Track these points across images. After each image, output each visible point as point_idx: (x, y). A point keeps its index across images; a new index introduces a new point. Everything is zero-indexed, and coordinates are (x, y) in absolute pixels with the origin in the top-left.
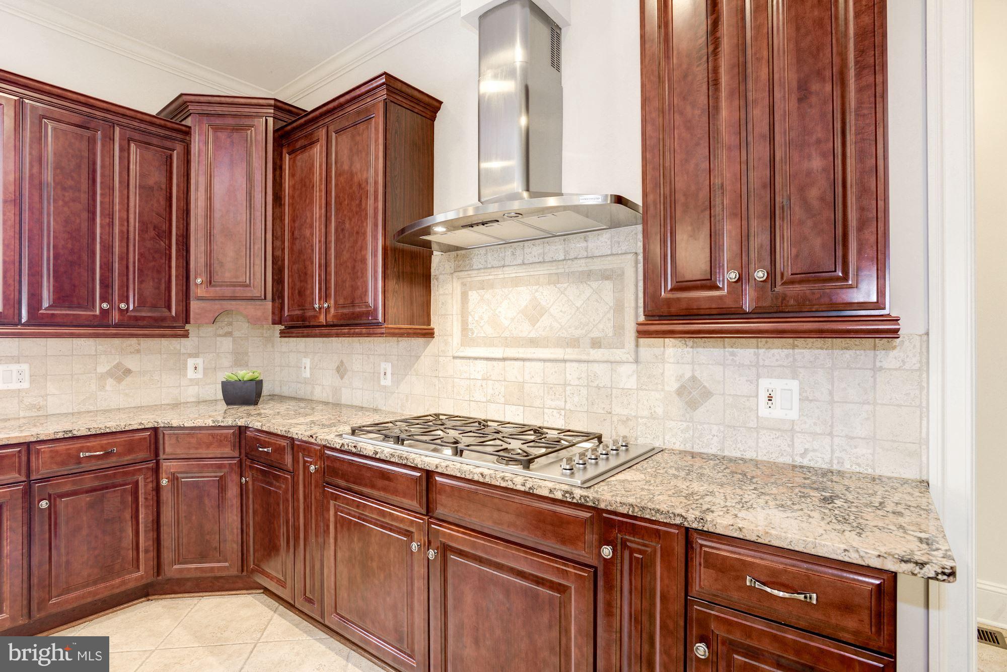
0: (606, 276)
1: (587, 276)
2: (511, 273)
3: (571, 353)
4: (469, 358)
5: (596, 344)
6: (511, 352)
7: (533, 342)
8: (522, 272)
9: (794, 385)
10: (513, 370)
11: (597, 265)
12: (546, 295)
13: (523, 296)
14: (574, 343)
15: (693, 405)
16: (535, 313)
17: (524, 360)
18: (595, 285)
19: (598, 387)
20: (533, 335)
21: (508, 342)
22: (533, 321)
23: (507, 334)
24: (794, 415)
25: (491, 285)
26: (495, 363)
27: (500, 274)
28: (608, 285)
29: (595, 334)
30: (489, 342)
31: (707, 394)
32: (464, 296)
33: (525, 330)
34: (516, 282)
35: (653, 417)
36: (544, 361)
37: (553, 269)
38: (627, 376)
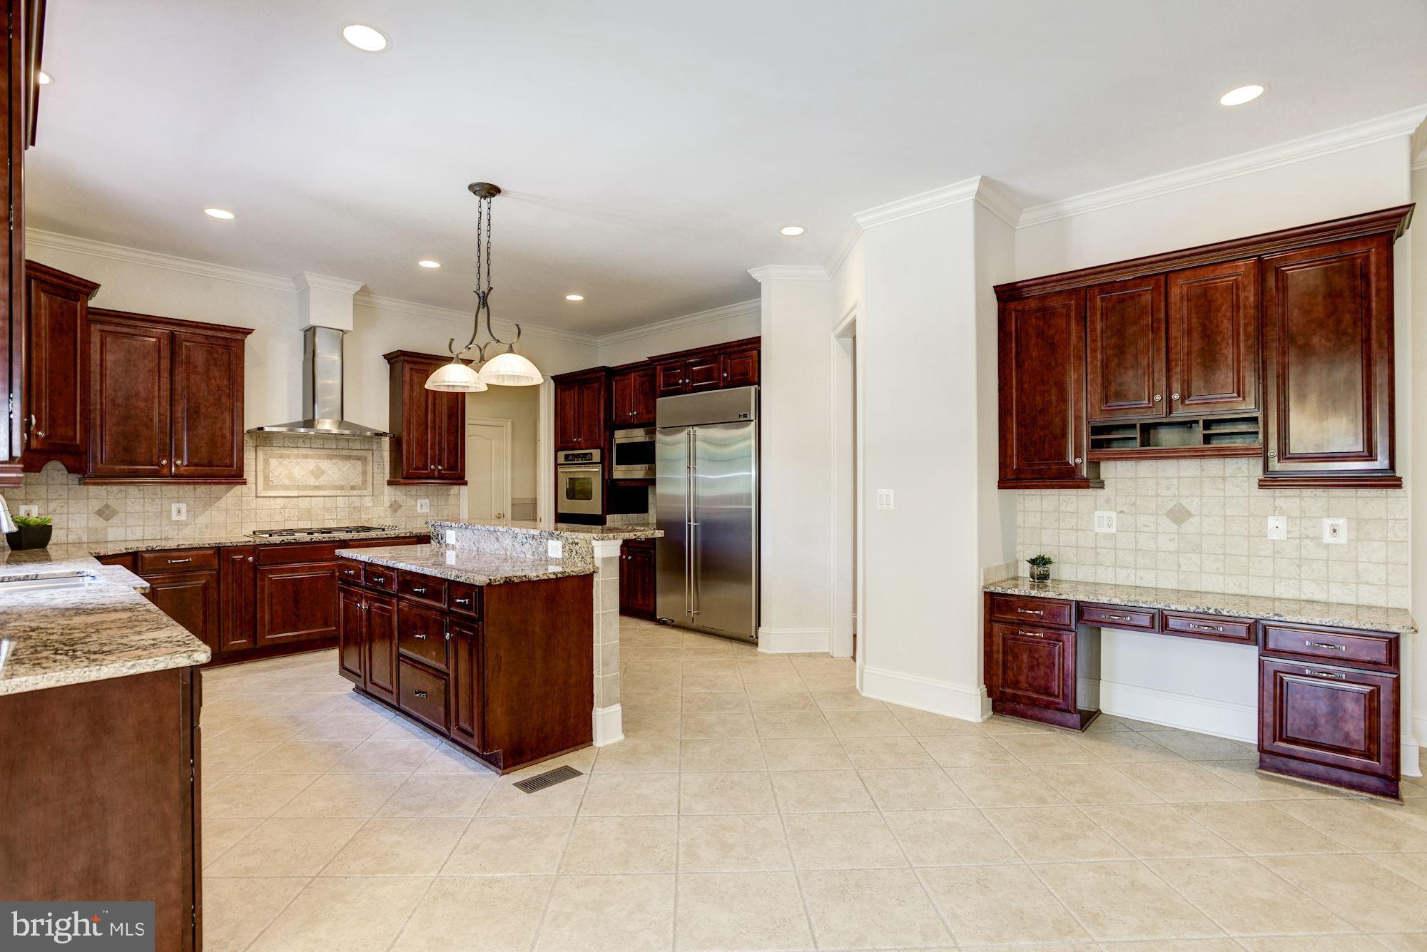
0: (358, 458)
1: (348, 458)
2: (304, 451)
3: (339, 492)
4: (270, 497)
5: (353, 488)
6: (302, 493)
7: (317, 488)
8: (310, 452)
9: (428, 501)
10: (304, 503)
11: (354, 453)
12: (325, 465)
13: (311, 464)
14: (342, 488)
15: (395, 511)
16: (318, 473)
17: (311, 497)
18: (352, 462)
19: (354, 507)
20: (317, 484)
21: (299, 488)
22: (317, 477)
23: (299, 483)
24: (428, 511)
25: (289, 457)
26: (290, 499)
27: (295, 451)
28: (359, 463)
29: (352, 484)
30: (286, 488)
31: (400, 506)
32: (266, 462)
33: (312, 481)
34: (306, 456)
35: (379, 517)
36: (324, 496)
37: (330, 452)
38: (368, 502)
